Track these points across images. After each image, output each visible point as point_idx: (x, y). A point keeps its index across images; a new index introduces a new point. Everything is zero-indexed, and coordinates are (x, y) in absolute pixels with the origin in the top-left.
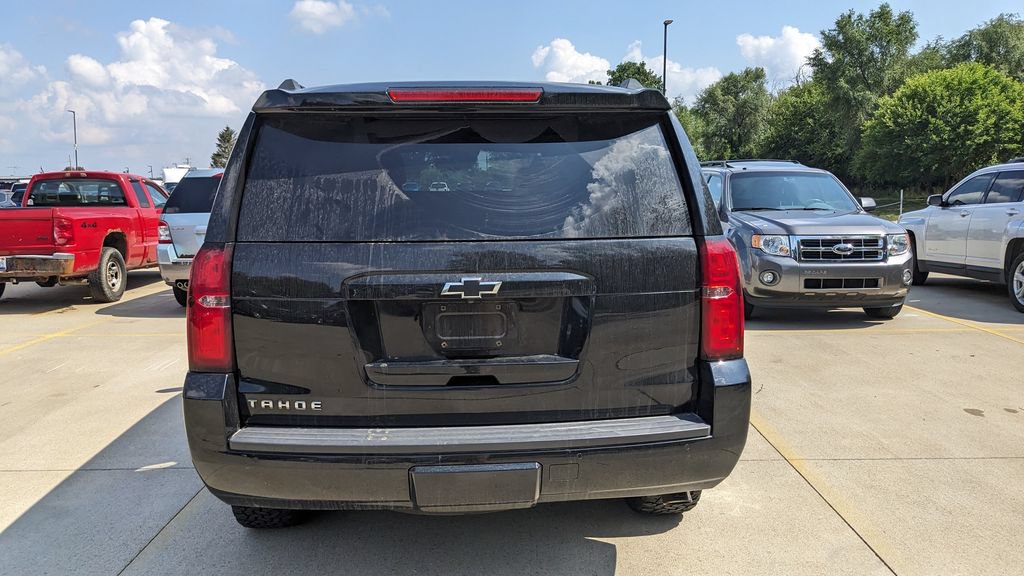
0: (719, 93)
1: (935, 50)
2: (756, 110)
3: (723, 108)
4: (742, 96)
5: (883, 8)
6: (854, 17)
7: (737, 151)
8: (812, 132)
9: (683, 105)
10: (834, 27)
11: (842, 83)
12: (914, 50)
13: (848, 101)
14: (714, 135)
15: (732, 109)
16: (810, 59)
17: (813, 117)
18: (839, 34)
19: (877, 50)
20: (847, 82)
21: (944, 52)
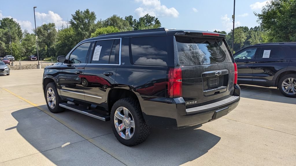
0: (42, 30)
1: (100, 22)
2: (54, 35)
3: (44, 34)
4: (49, 31)
5: (87, 10)
6: (80, 12)
7: (49, 47)
8: (72, 42)
9: (27, 32)
10: (75, 14)
11: (79, 29)
12: (96, 22)
13: (81, 34)
14: (42, 42)
15: (46, 35)
16: (70, 22)
17: (71, 38)
18: (76, 16)
19: (87, 21)
20: (81, 29)
21: (102, 23)
